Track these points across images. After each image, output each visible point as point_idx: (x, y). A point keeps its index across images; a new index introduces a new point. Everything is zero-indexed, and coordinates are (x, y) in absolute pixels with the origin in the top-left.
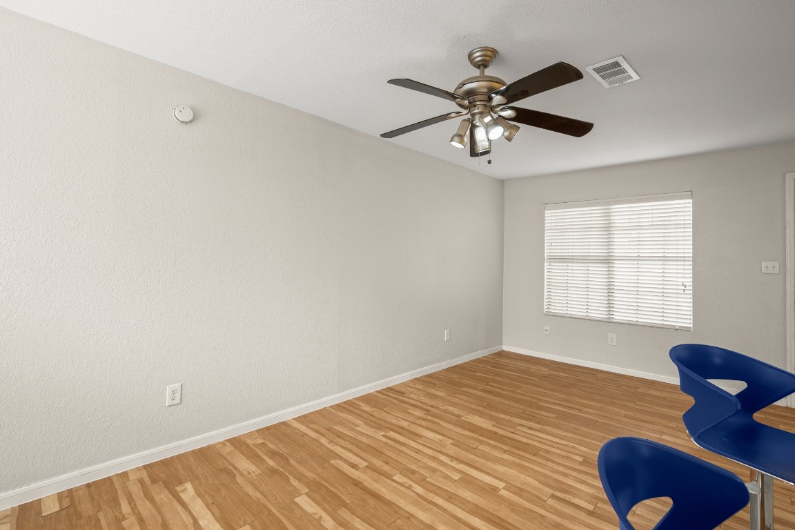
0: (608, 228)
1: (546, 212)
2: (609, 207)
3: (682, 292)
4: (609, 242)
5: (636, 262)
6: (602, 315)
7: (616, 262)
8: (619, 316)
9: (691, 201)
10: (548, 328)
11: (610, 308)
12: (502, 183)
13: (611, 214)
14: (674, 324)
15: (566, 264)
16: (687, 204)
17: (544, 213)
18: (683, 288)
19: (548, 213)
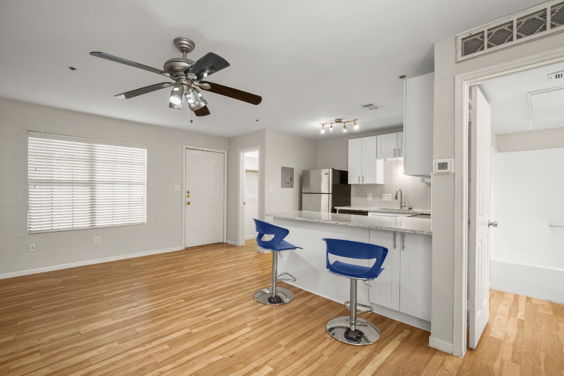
0: (92, 160)
1: (29, 138)
2: (93, 145)
3: (140, 202)
4: (92, 170)
5: (111, 185)
6: (85, 224)
7: (97, 185)
9: (146, 150)
10: (34, 246)
11: (92, 218)
13: (95, 150)
16: (144, 152)
17: (28, 140)
18: (141, 200)
19: (31, 140)
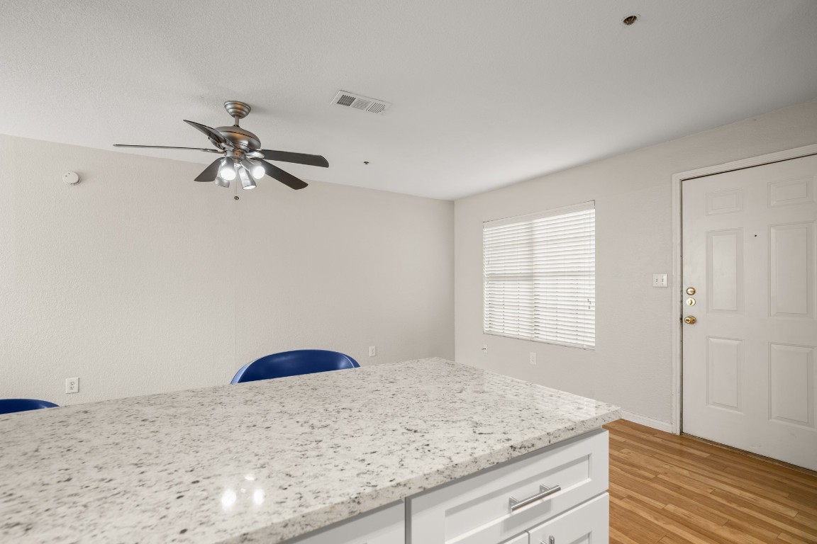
0: (531, 244)
3: (587, 309)
6: (529, 334)
8: (544, 336)
9: (593, 211)
10: (486, 347)
11: (535, 326)
12: (451, 203)
13: (534, 229)
14: (582, 343)
15: (502, 282)
16: (591, 215)
17: (482, 232)
18: (588, 304)
19: (485, 231)
